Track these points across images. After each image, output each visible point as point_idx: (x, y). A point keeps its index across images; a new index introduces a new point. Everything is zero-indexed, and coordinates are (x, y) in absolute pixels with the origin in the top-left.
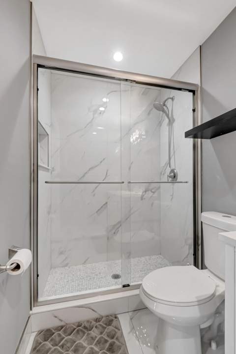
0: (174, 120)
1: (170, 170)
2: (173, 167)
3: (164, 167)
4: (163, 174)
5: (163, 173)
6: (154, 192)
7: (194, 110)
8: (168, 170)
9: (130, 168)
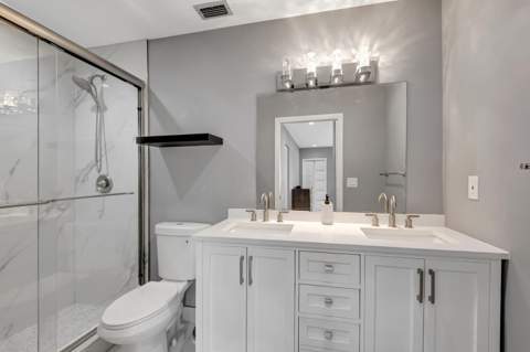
0: (105, 109)
1: (97, 176)
2: (103, 172)
3: (83, 170)
4: (83, 181)
5: (81, 179)
6: (63, 210)
7: (140, 109)
8: (94, 175)
9: (12, 172)
